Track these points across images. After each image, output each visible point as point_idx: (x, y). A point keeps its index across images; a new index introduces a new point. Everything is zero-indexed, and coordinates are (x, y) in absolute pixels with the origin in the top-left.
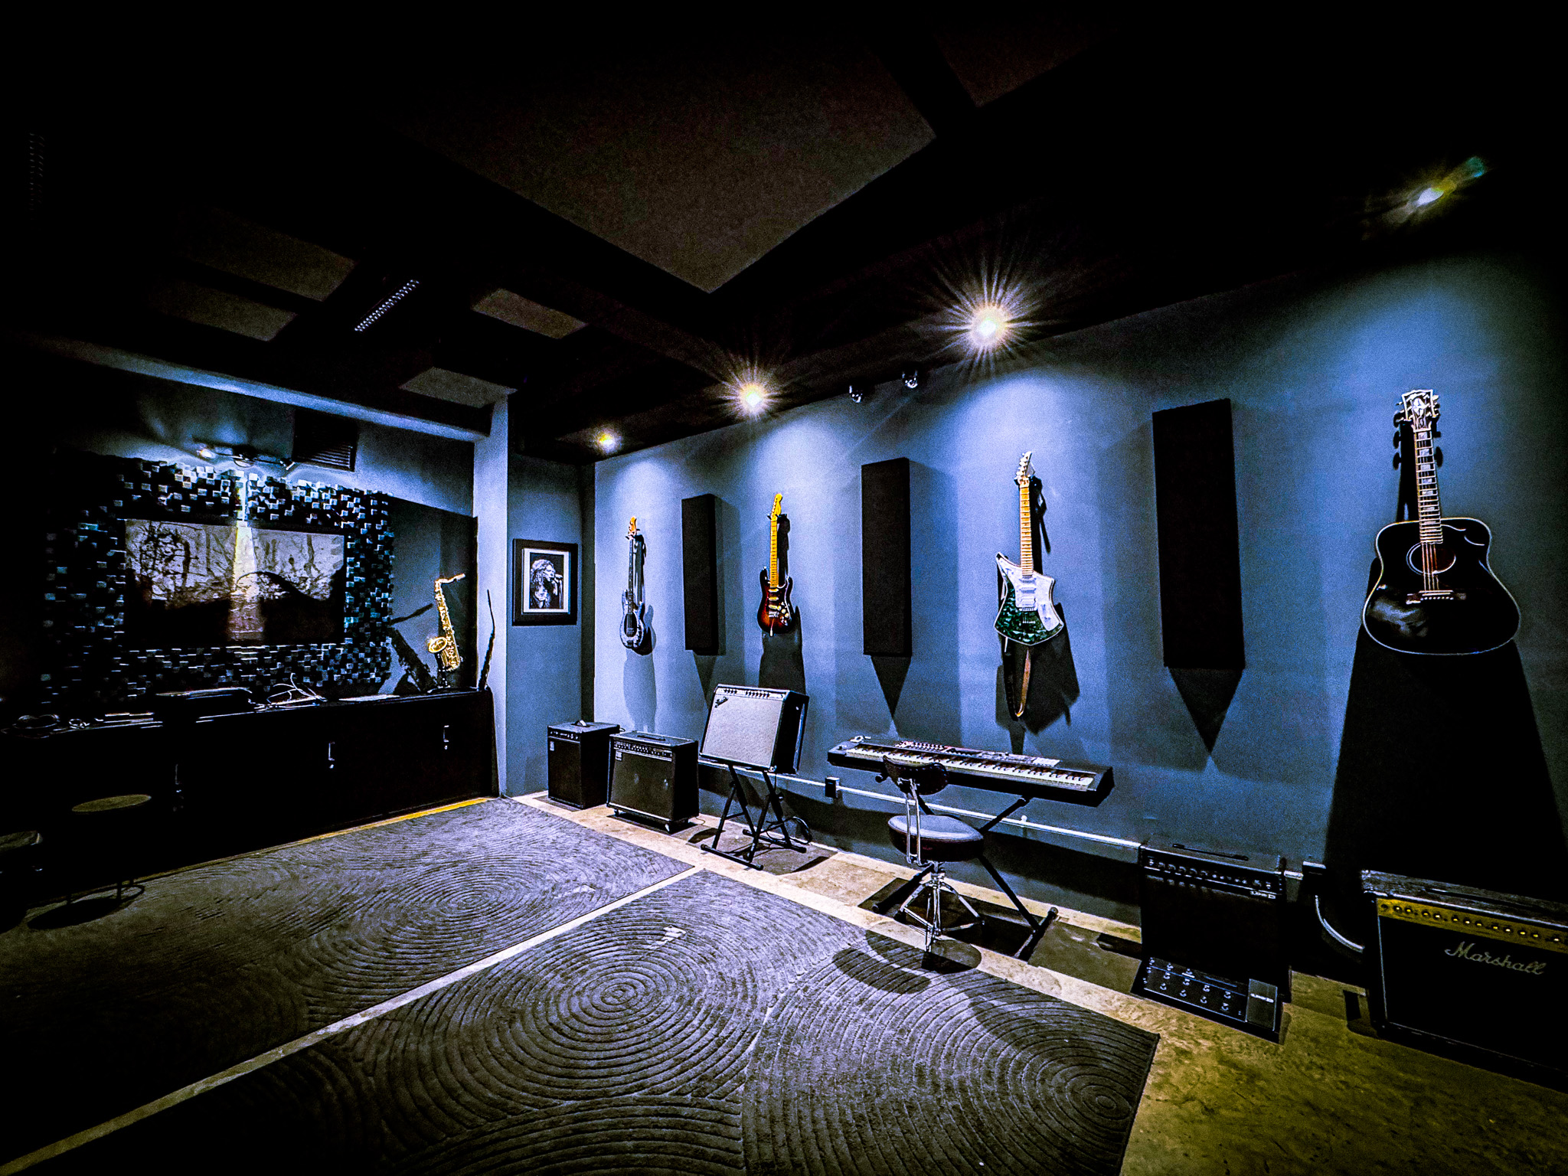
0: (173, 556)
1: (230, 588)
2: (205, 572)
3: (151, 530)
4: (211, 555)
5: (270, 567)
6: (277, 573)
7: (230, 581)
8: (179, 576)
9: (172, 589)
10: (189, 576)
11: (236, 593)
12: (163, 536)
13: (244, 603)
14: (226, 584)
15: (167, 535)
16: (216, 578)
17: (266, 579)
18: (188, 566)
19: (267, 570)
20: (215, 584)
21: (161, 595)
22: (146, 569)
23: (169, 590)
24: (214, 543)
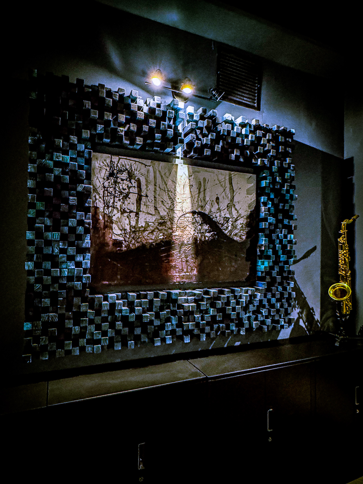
0: (129, 193)
1: (171, 228)
2: (152, 211)
3: (111, 165)
4: (158, 192)
5: (202, 207)
6: (207, 212)
7: (172, 220)
8: (133, 215)
9: (128, 228)
10: (141, 215)
11: (177, 233)
12: (120, 171)
13: (182, 244)
14: (169, 223)
15: (124, 171)
16: (162, 218)
17: (199, 219)
18: (140, 204)
19: (200, 210)
20: (161, 224)
21: (119, 235)
22: (108, 207)
23: (125, 230)
24: (159, 180)
